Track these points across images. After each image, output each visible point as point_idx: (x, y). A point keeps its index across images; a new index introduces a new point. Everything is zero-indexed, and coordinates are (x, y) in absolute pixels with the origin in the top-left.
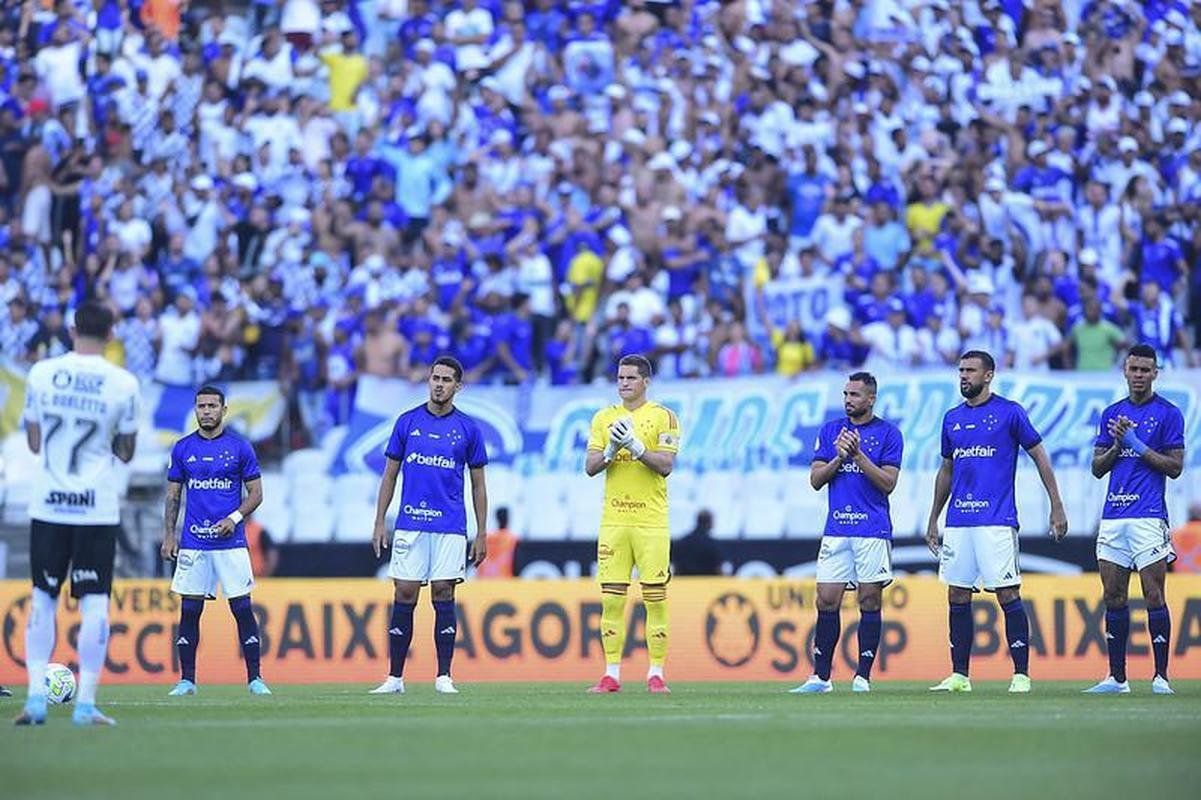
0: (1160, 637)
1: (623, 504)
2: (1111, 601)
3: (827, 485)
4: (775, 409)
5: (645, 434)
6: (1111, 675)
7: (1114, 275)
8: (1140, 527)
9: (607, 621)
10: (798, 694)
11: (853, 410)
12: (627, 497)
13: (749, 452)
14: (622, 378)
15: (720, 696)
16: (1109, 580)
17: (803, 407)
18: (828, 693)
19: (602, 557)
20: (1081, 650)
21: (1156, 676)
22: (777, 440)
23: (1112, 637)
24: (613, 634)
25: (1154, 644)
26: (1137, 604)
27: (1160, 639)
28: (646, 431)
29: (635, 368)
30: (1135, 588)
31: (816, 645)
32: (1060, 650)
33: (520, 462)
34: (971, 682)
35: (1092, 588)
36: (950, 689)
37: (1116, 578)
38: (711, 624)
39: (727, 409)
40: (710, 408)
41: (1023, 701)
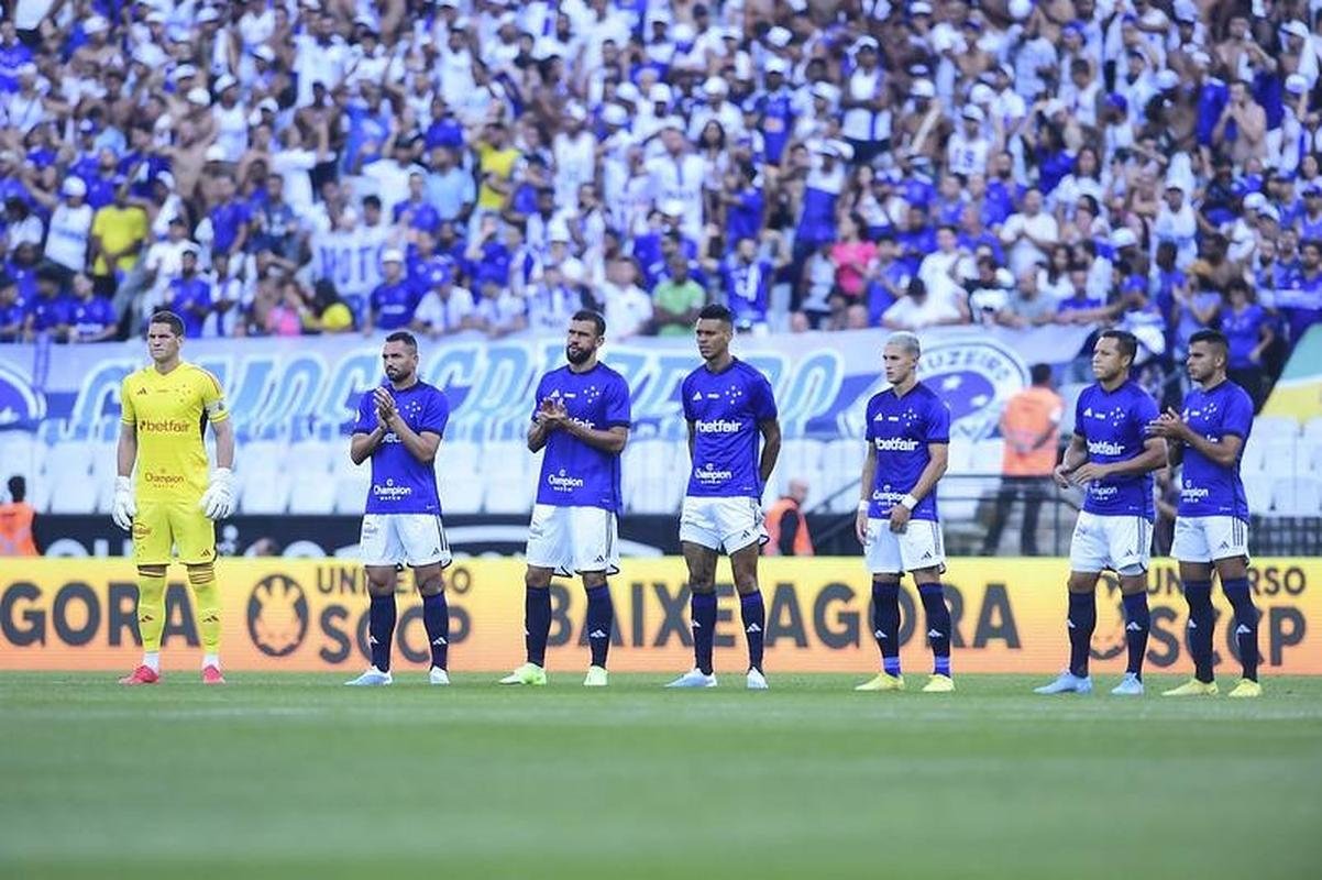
0: (754, 625)
1: (158, 479)
2: (698, 586)
3: (369, 459)
4: (328, 374)
5: (182, 401)
6: (697, 666)
7: (697, 230)
8: (729, 508)
9: (144, 606)
10: (356, 687)
11: (396, 373)
12: (163, 471)
13: (296, 420)
14: (153, 337)
15: (271, 688)
16: (695, 562)
17: (359, 373)
18: (389, 686)
19: (139, 536)
20: (661, 641)
21: (751, 668)
22: (330, 407)
23: (698, 625)
24: (150, 619)
25: (747, 634)
26: (727, 591)
27: (755, 627)
28: (183, 397)
29: (168, 326)
30: (724, 572)
31: (371, 634)
32: (638, 640)
33: (44, 428)
34: (546, 673)
35: (676, 572)
36: (524, 682)
37: (703, 561)
38: (254, 608)
39: (276, 374)
40: (258, 371)
41: (602, 695)
